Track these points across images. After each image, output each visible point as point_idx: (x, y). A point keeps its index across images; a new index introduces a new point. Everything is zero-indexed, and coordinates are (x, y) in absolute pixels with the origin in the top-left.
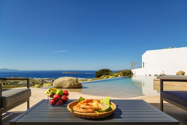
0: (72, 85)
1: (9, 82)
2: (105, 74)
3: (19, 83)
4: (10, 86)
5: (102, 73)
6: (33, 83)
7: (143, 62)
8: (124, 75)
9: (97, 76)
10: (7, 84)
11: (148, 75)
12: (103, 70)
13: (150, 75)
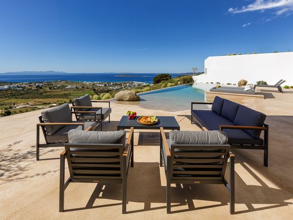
0: (132, 98)
1: (56, 86)
2: (164, 80)
3: (67, 87)
4: (57, 90)
5: (161, 78)
6: (83, 87)
7: (205, 68)
8: (184, 83)
9: (155, 81)
10: (54, 88)
11: (210, 83)
12: (163, 75)
13: (212, 83)
